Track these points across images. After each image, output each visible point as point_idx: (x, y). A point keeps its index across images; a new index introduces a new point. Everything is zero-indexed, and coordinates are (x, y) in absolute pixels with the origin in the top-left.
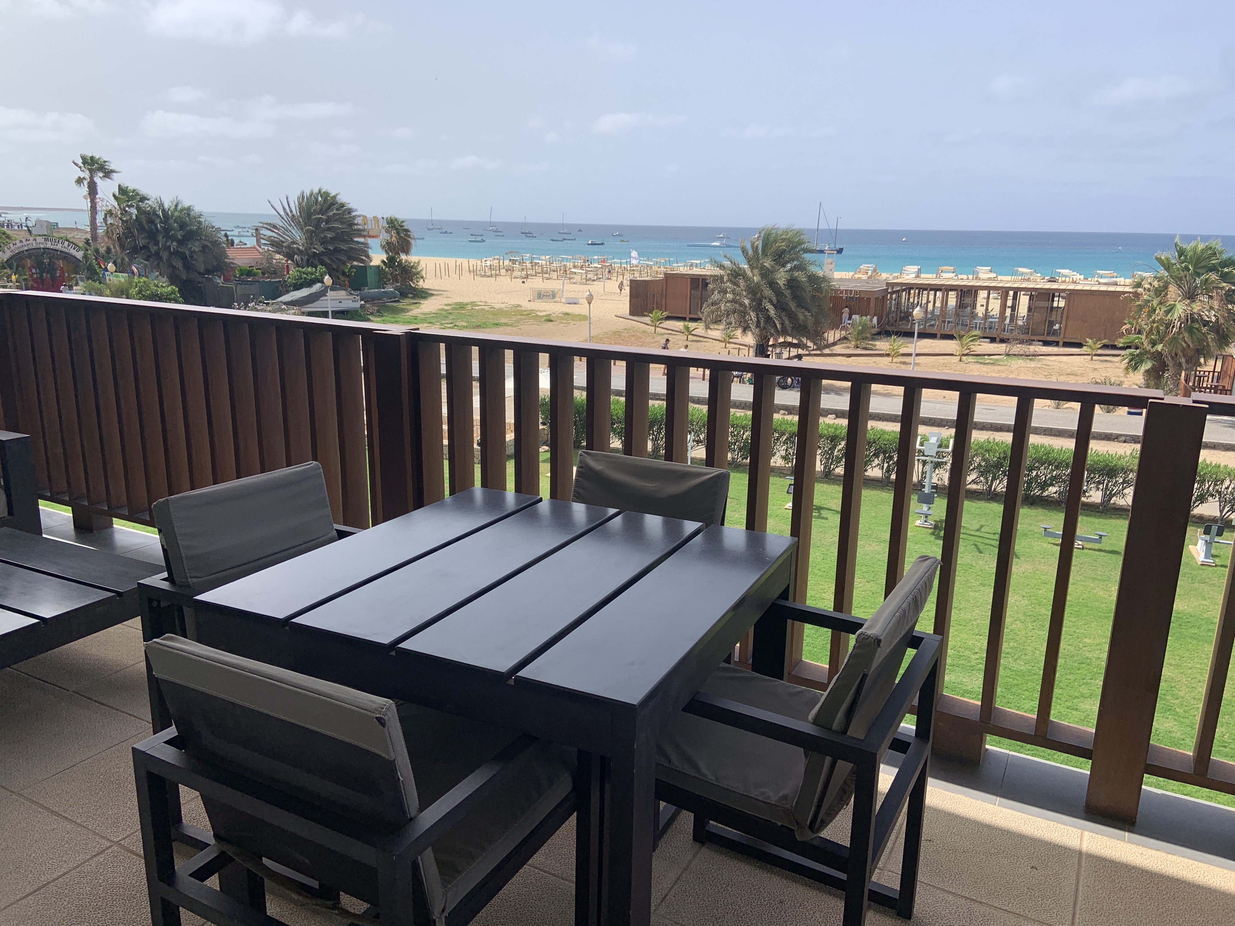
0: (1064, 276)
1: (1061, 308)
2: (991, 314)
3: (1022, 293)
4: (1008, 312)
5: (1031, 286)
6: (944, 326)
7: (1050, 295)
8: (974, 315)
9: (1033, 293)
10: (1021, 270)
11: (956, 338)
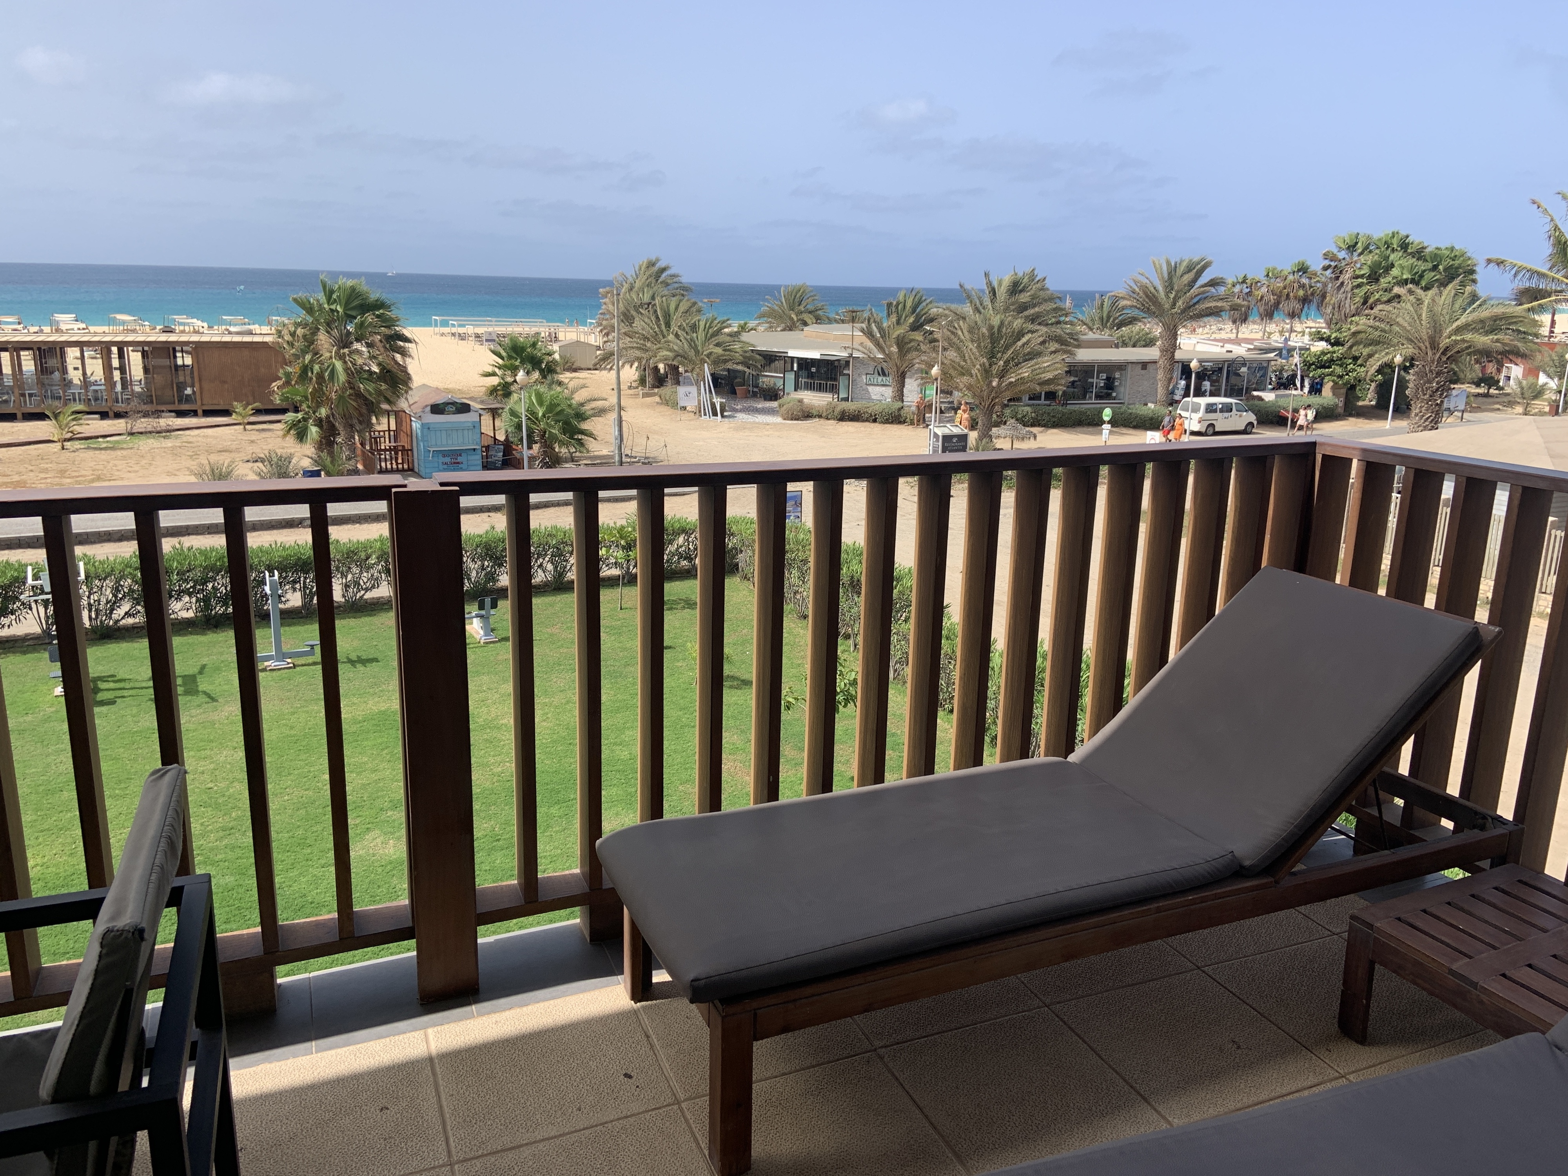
0: (180, 324)
1: (188, 366)
2: (92, 379)
3: (130, 348)
4: (117, 375)
5: (141, 339)
6: (25, 402)
7: (169, 350)
8: (67, 384)
9: (146, 348)
10: (120, 317)
11: (48, 417)
